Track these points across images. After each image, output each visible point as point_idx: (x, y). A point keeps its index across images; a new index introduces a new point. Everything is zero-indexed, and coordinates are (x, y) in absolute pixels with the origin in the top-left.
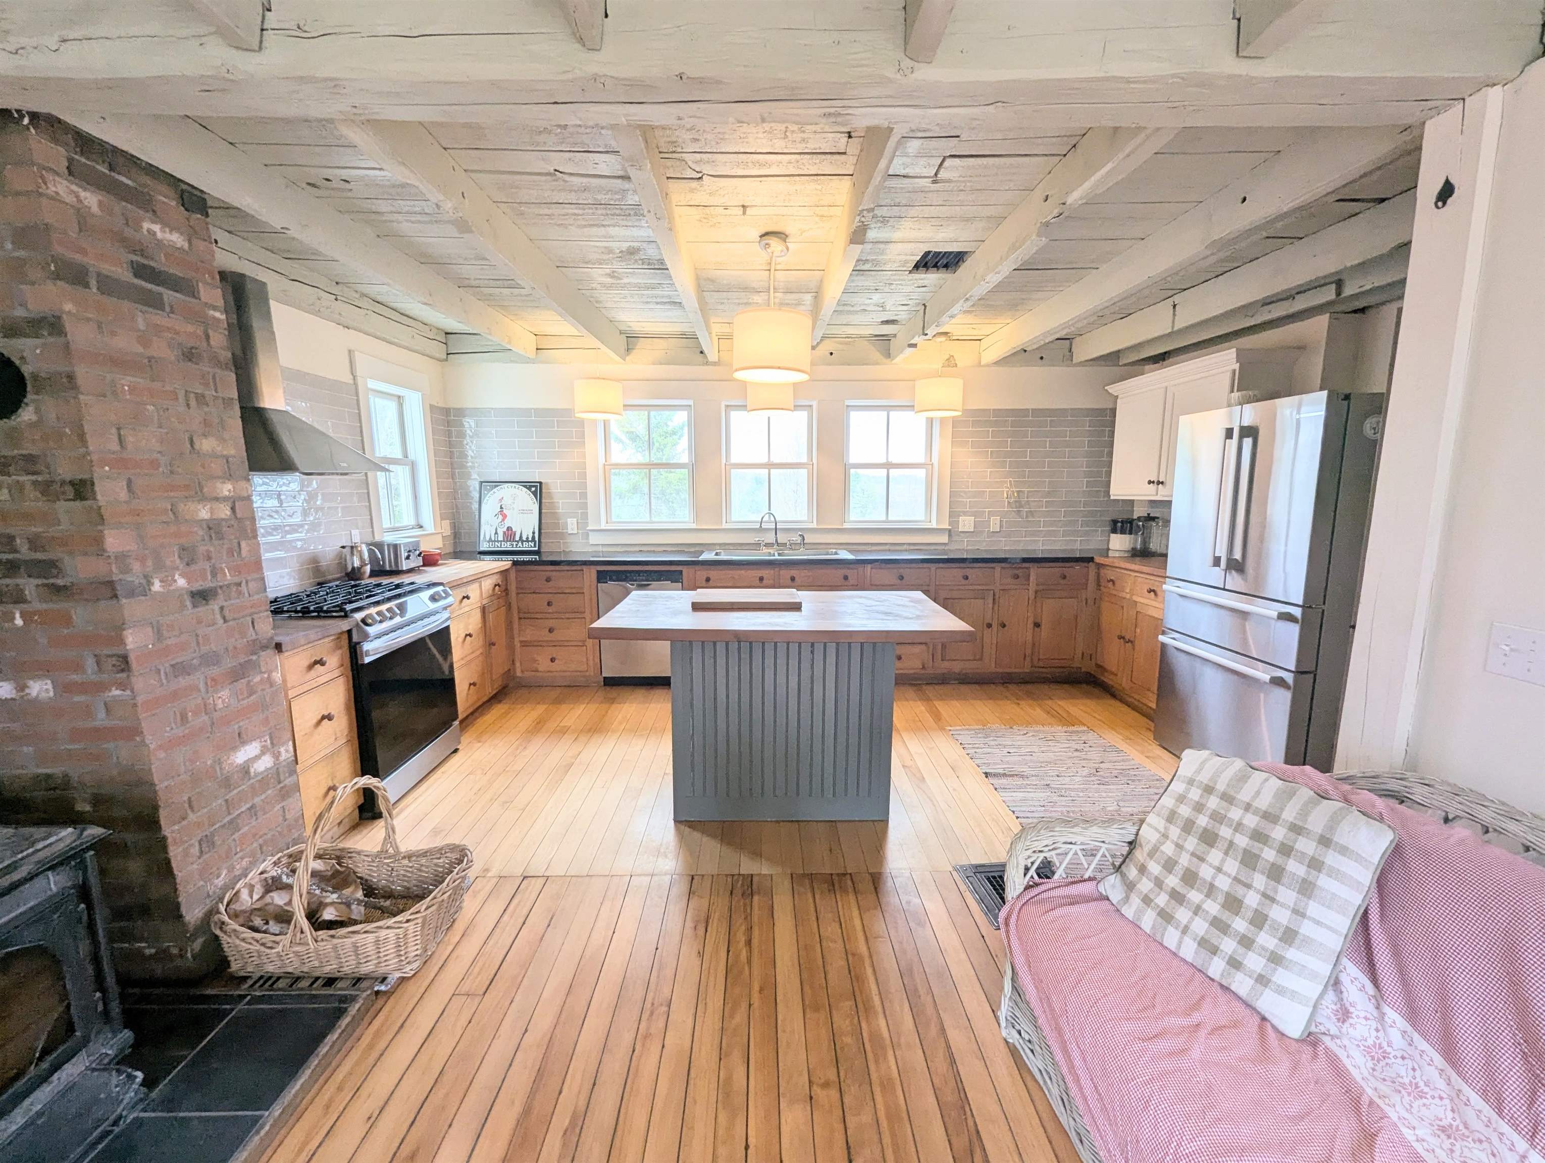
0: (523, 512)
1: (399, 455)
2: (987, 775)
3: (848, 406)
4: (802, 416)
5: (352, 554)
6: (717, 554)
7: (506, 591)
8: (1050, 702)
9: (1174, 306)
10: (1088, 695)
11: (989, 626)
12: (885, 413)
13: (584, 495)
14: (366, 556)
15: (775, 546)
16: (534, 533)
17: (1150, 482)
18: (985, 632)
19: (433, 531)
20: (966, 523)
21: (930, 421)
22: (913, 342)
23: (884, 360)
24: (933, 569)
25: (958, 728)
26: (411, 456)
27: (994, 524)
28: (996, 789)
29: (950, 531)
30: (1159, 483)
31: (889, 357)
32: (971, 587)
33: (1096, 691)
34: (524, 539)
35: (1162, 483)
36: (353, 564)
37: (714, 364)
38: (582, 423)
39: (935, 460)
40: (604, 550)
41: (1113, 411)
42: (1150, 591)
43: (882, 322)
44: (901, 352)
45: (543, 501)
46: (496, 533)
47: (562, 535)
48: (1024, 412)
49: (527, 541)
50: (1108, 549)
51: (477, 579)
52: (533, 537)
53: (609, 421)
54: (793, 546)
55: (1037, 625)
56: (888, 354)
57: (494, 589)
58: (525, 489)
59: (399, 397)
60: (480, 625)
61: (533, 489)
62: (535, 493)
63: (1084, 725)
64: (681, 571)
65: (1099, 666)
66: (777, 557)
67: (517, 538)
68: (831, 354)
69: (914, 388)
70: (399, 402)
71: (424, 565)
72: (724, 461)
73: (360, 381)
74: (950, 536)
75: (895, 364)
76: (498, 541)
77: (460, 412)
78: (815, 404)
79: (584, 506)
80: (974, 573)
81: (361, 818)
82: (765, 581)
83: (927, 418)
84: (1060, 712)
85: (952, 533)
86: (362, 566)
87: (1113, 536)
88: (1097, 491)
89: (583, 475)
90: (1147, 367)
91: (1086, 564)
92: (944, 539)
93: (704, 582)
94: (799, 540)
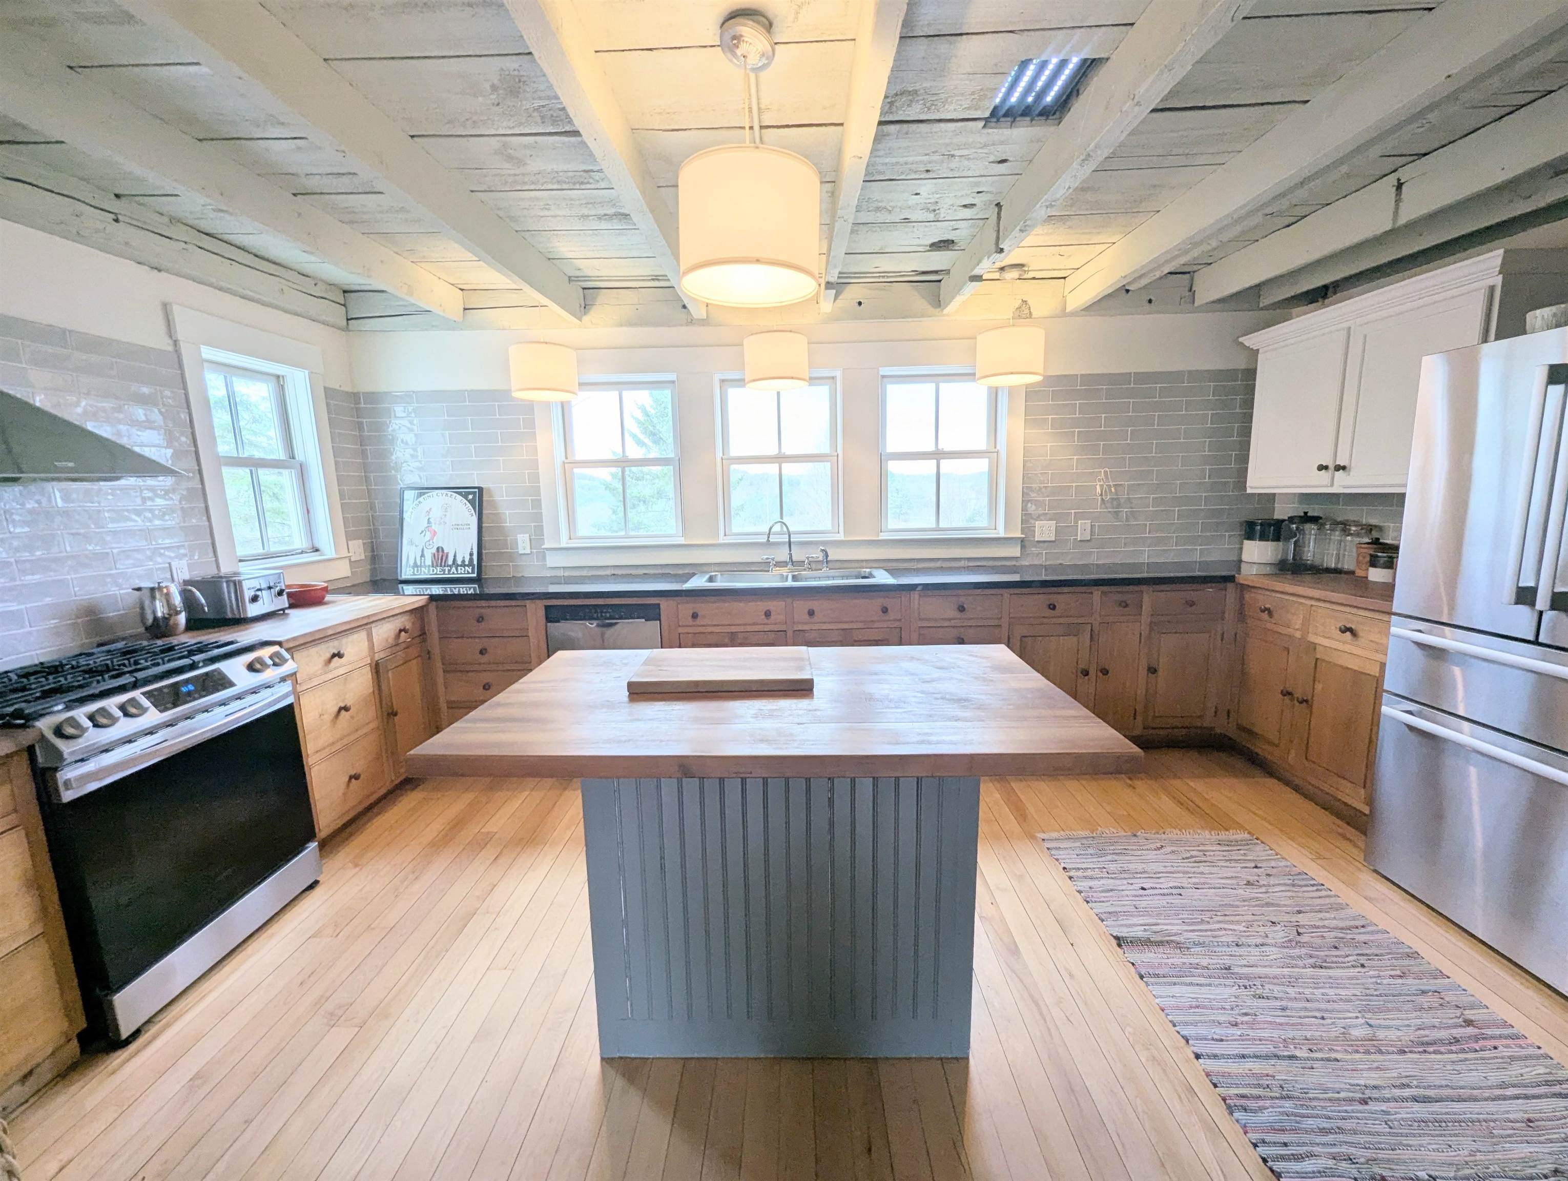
0: (457, 527)
1: (281, 455)
2: (1120, 941)
3: (883, 377)
4: (822, 392)
5: (153, 598)
6: (711, 579)
7: (423, 634)
8: (1177, 783)
9: (1399, 186)
10: (1232, 772)
11: (1086, 673)
12: (933, 386)
13: (537, 504)
14: (177, 600)
15: (790, 566)
16: (471, 554)
17: (1322, 468)
18: (1080, 681)
19: (334, 556)
20: (1045, 530)
21: (994, 394)
22: (977, 272)
23: (931, 310)
24: (1006, 596)
25: (1055, 835)
26: (300, 456)
27: (1083, 529)
28: (1142, 977)
29: (1022, 541)
30: (1339, 468)
31: (940, 306)
32: (1061, 620)
33: (1240, 764)
34: (459, 562)
35: (1344, 468)
36: (154, 612)
37: (704, 322)
38: (529, 407)
39: (1002, 446)
40: (567, 574)
41: (1250, 374)
42: (1345, 630)
43: (932, 245)
44: (958, 292)
45: (485, 512)
46: (422, 555)
47: (511, 557)
48: (1125, 378)
49: (463, 565)
50: (1240, 561)
51: (364, 624)
52: (471, 560)
53: (569, 402)
54: (813, 565)
55: (1152, 670)
56: (938, 302)
57: (398, 636)
58: (459, 498)
59: (278, 377)
60: (371, 690)
61: (470, 497)
62: (472, 502)
63: (1241, 827)
64: (659, 605)
65: (1241, 728)
66: (790, 583)
67: (450, 562)
68: (860, 303)
69: (974, 349)
70: (278, 382)
71: (292, 606)
72: (719, 454)
73: (184, 349)
74: (1023, 547)
75: (948, 315)
76: (425, 566)
77: (373, 397)
78: (838, 374)
79: (538, 517)
80: (1063, 599)
81: (83, 1051)
82: (773, 617)
83: (990, 388)
84: (1194, 799)
85: (1027, 543)
86: (170, 615)
87: (1247, 543)
88: (1225, 483)
89: (535, 478)
90: (1295, 311)
91: (1222, 585)
92: (1015, 551)
93: (690, 619)
94: (821, 556)
